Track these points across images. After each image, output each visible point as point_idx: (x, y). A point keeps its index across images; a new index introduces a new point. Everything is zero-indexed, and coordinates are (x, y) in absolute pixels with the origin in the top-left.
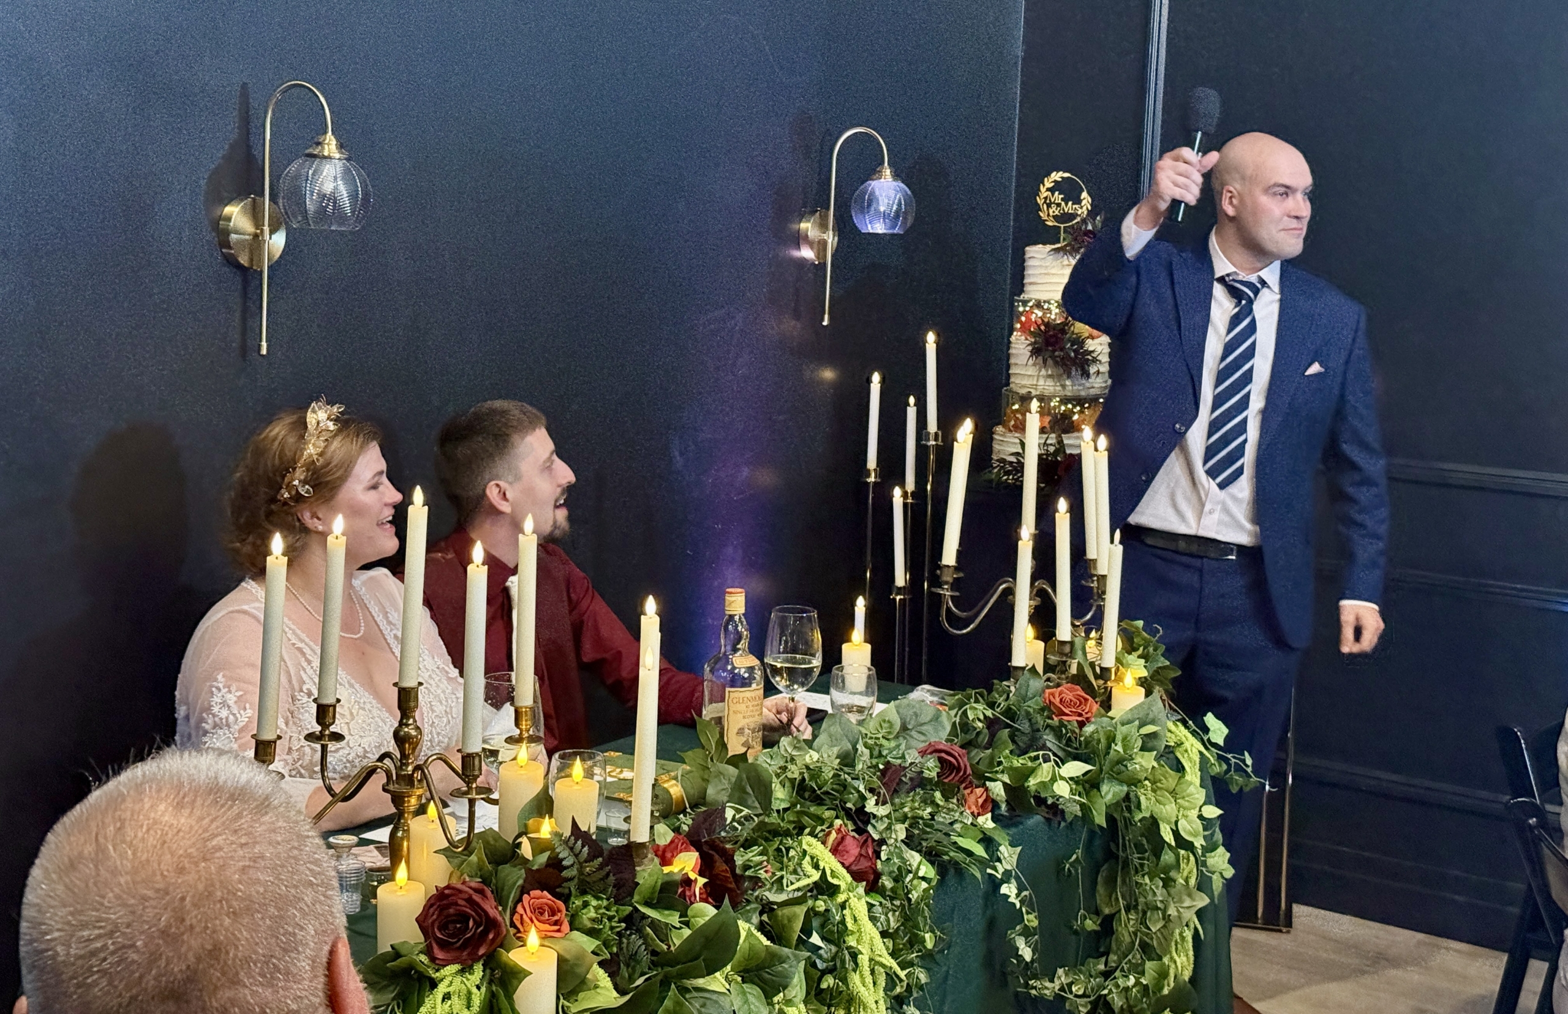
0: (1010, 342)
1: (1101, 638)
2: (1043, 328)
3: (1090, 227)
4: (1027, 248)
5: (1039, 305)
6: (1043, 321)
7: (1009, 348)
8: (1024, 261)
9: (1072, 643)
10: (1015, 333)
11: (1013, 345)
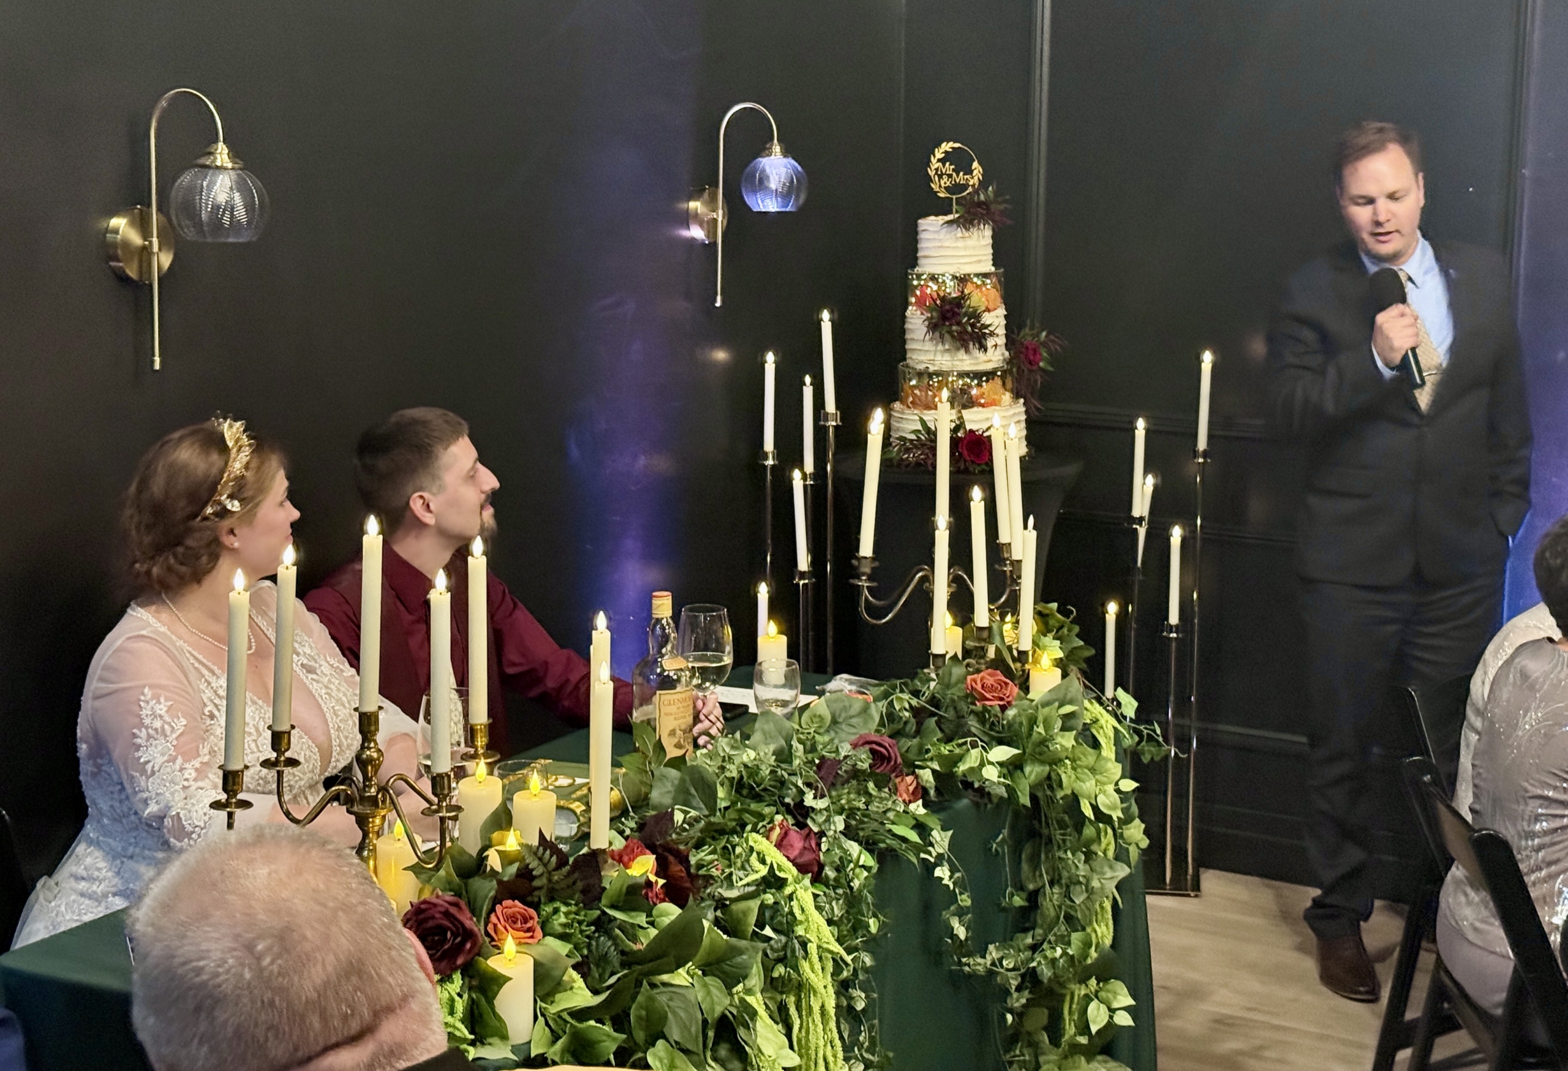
0: (905, 317)
1: (1017, 622)
2: (938, 302)
3: (982, 197)
4: (920, 221)
5: (933, 278)
6: (938, 294)
7: (904, 323)
8: (916, 233)
9: (990, 629)
10: (910, 308)
11: (908, 320)
